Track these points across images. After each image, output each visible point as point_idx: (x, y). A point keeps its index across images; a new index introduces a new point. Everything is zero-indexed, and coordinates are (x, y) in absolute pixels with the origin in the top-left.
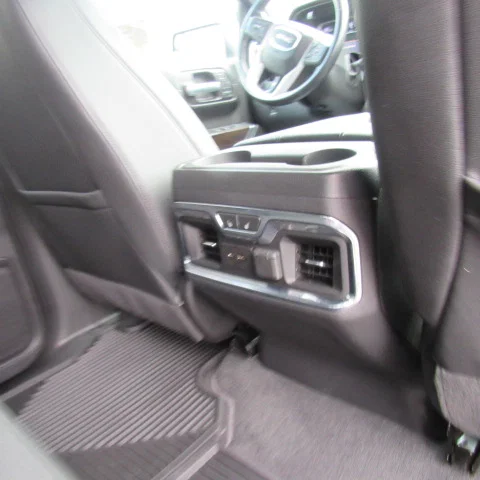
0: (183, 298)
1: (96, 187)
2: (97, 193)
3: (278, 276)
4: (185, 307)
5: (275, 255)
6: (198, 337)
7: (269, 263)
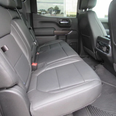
0: (95, 53)
1: (90, 36)
2: (90, 37)
3: (103, 50)
4: (95, 54)
5: (104, 48)
6: (96, 59)
7: (103, 48)
